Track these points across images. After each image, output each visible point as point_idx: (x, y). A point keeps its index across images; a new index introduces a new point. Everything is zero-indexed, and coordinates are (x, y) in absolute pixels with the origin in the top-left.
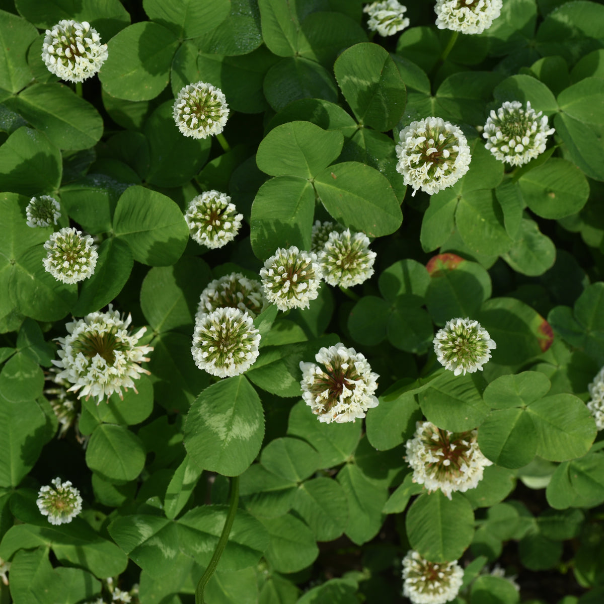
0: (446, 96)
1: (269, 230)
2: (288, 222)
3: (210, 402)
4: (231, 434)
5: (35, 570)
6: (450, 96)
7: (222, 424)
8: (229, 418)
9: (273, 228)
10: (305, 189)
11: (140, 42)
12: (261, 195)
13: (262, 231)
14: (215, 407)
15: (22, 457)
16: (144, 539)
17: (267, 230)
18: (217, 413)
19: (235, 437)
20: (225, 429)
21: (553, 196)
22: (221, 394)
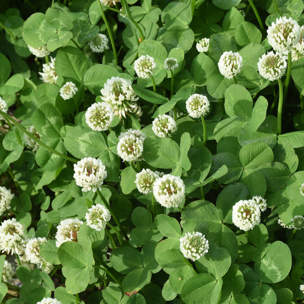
0: (223, 229)
1: (156, 144)
2: (159, 152)
3: (95, 135)
4: (81, 142)
5: (53, 96)
6: (223, 230)
7: (85, 138)
8: (87, 141)
9: (156, 146)
10: (176, 162)
11: (245, 100)
12: (171, 141)
13: (155, 141)
14: (93, 136)
15: (95, 86)
16: (48, 118)
17: (155, 143)
18: (90, 137)
19: (80, 144)
20: (83, 139)
21: (180, 279)
22: (99, 140)
